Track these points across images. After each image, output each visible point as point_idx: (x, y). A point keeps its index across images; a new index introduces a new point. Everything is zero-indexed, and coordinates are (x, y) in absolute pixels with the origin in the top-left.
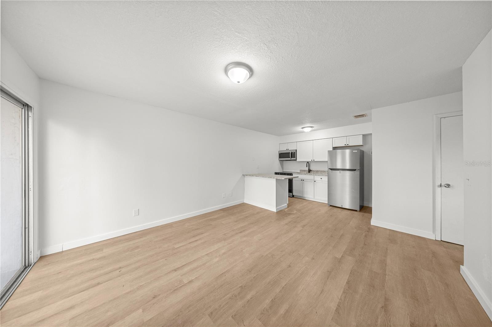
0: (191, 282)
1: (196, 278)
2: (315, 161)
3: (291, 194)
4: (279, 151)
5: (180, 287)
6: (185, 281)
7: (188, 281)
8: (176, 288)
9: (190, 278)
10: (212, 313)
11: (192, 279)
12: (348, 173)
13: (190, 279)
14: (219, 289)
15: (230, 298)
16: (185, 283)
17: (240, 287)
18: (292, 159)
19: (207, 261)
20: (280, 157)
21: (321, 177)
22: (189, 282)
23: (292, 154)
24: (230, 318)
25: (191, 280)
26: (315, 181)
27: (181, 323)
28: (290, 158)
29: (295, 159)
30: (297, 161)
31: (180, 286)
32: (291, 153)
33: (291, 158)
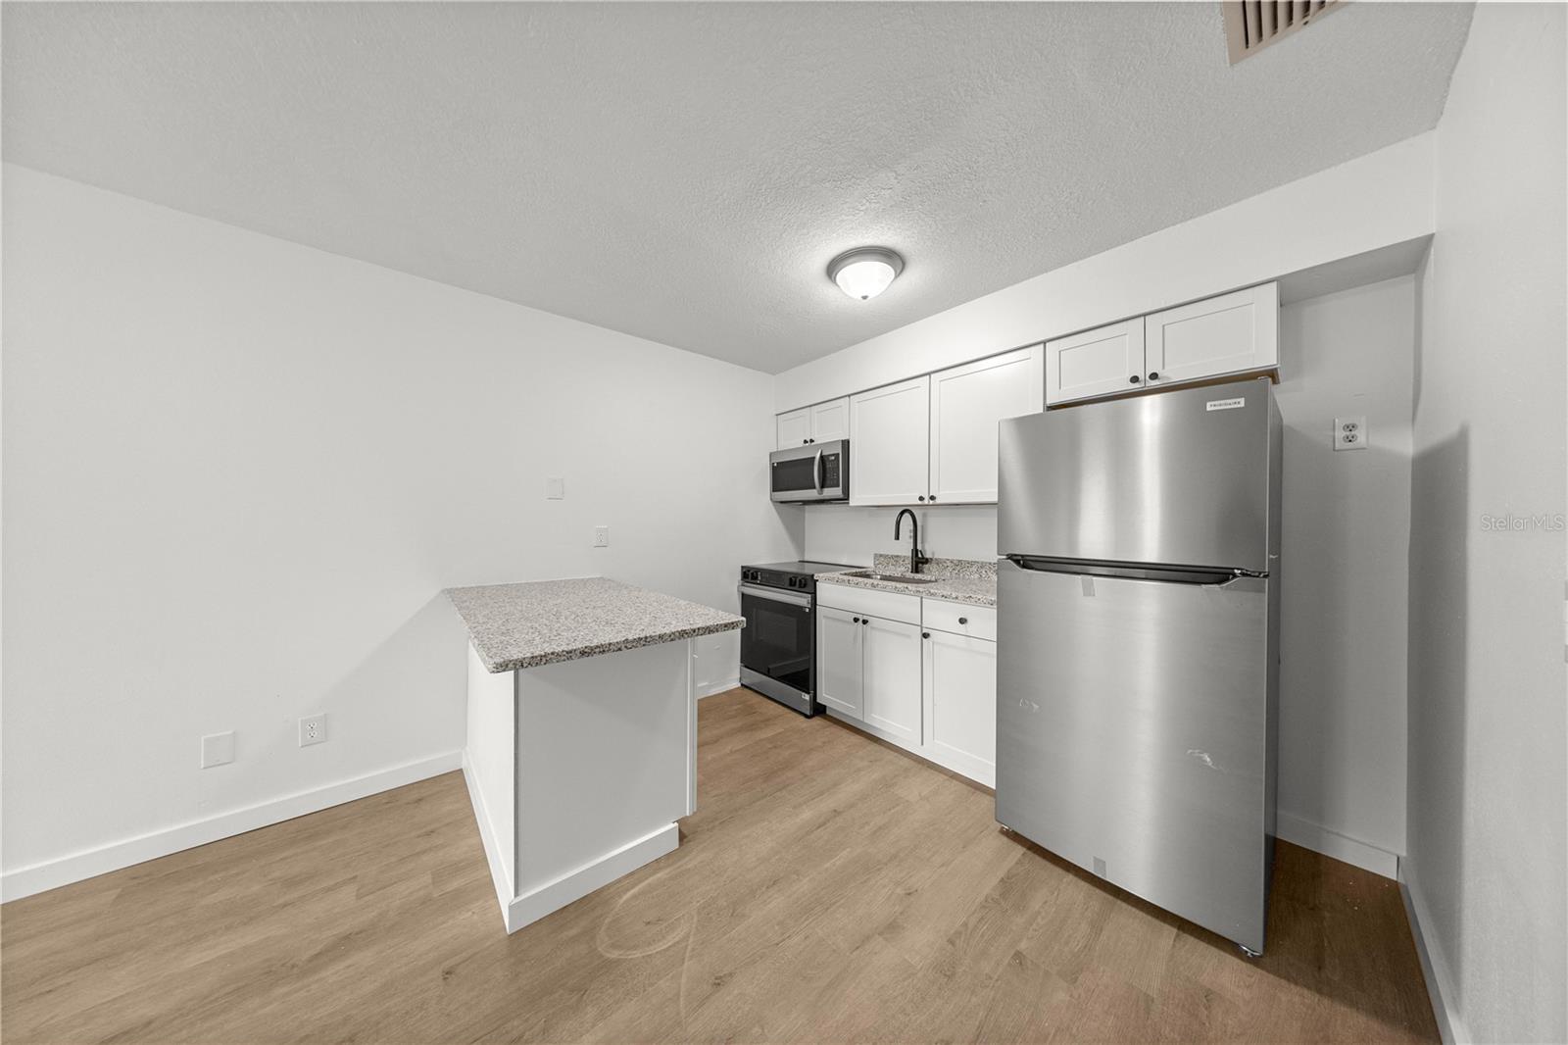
2: (938, 501)
3: (807, 697)
4: (771, 454)
12: (1151, 598)
18: (829, 492)
20: (777, 486)
21: (965, 610)
23: (829, 466)
26: (925, 636)
28: (814, 488)
29: (837, 492)
30: (853, 502)
32: (822, 457)
33: (823, 486)
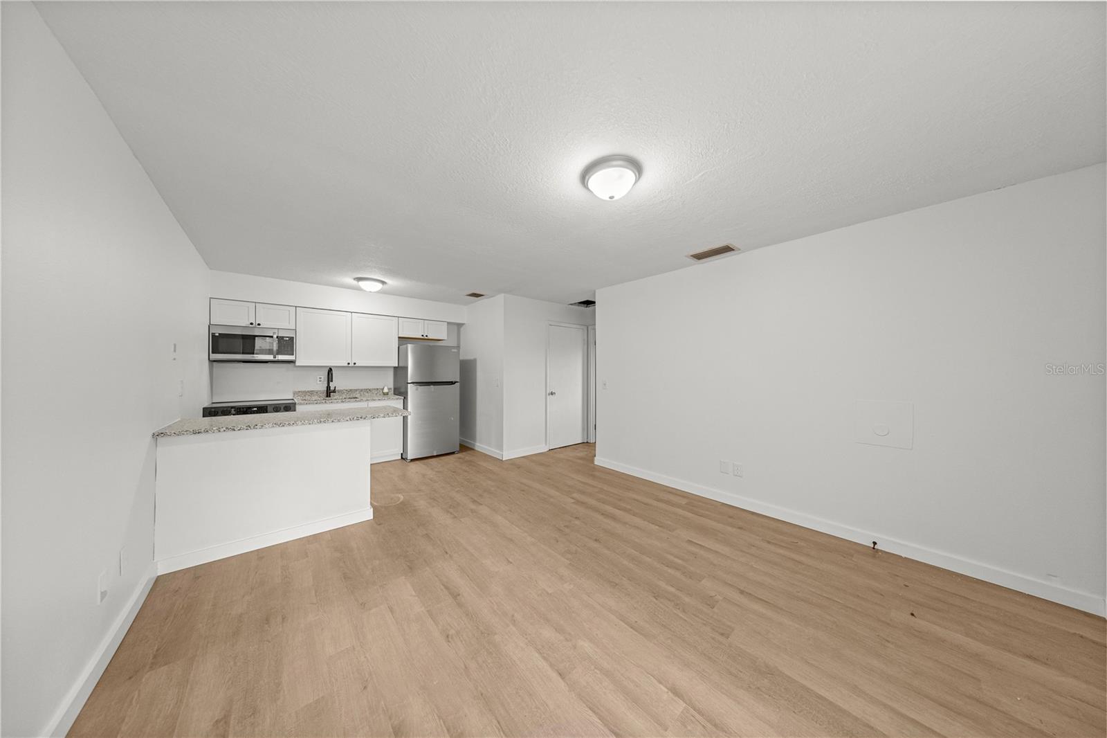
0: (675, 692)
1: (661, 683)
5: (703, 715)
6: (679, 707)
7: (676, 698)
8: (709, 725)
9: (665, 697)
10: (722, 634)
11: (666, 690)
13: (666, 695)
14: (672, 629)
15: (684, 611)
16: (685, 705)
17: (656, 599)
19: (593, 667)
22: (679, 697)
24: (715, 610)
25: (670, 693)
27: (766, 678)
31: (697, 716)
